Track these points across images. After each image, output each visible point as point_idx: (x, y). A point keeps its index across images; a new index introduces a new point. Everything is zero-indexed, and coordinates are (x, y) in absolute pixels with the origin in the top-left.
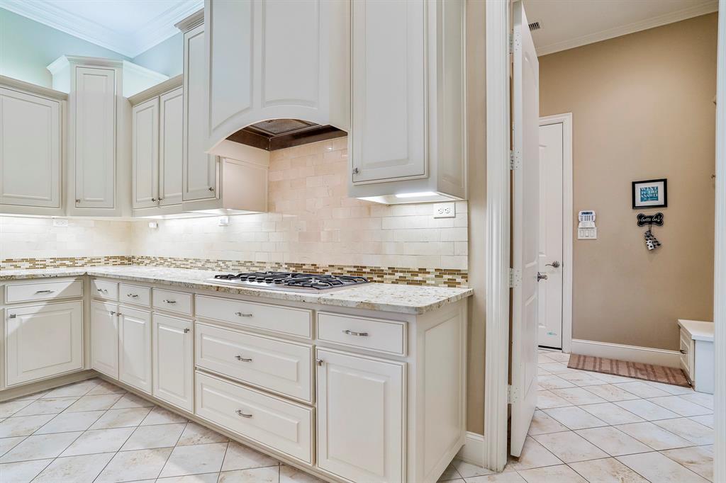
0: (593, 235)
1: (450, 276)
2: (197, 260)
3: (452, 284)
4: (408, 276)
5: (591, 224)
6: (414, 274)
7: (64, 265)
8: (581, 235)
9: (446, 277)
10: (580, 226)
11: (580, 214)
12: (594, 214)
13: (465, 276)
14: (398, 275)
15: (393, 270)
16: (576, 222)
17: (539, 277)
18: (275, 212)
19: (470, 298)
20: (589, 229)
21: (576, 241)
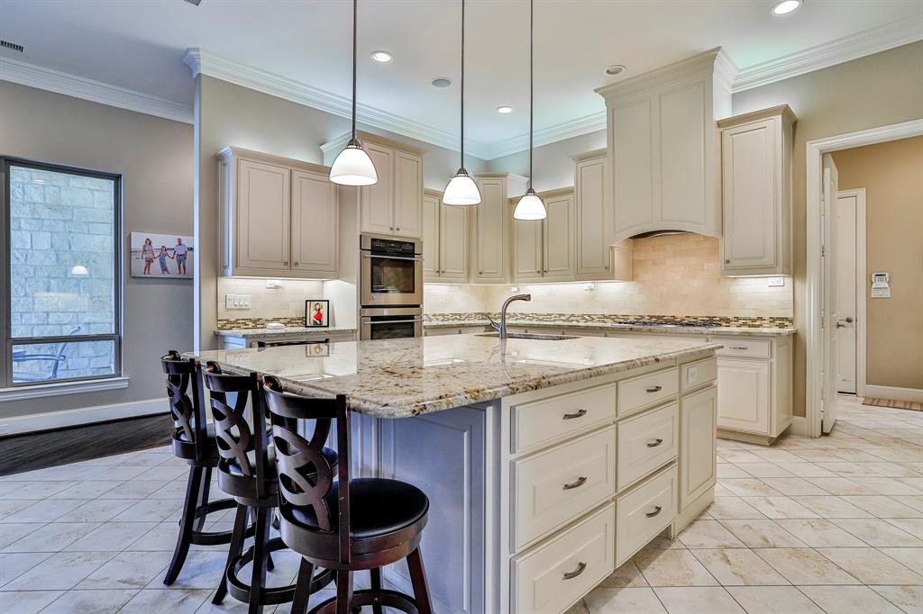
0: (887, 294)
1: (781, 321)
2: (561, 315)
3: (781, 326)
4: (750, 322)
5: (884, 284)
6: (754, 320)
7: (456, 318)
8: (874, 294)
9: (778, 322)
10: (874, 286)
11: (873, 276)
12: (887, 275)
13: (791, 321)
14: (741, 322)
15: (737, 319)
16: (870, 282)
17: (838, 326)
18: (638, 281)
19: (795, 335)
20: (882, 288)
21: (869, 299)
